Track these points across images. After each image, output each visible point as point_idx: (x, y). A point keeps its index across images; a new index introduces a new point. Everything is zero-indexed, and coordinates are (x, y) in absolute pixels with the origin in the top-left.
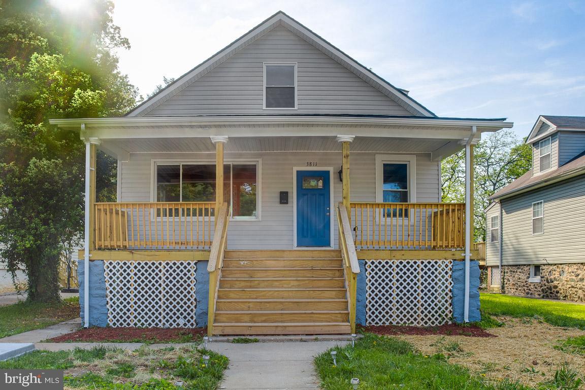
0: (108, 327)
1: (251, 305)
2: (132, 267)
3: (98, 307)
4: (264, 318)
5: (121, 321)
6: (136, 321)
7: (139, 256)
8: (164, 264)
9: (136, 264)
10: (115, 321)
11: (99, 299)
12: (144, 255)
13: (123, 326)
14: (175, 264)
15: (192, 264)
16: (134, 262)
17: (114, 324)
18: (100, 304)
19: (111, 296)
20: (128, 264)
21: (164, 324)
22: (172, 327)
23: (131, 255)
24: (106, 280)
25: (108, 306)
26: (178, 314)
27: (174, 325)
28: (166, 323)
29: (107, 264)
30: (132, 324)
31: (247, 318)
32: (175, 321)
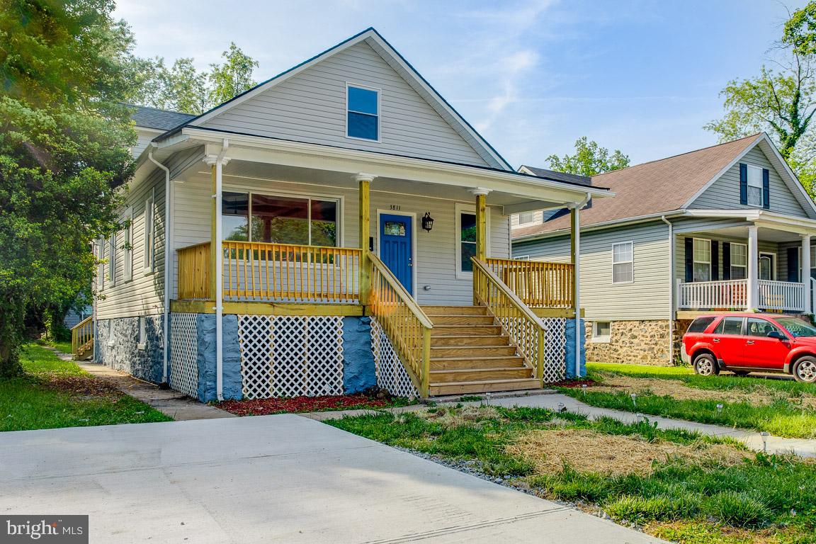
0: (243, 399)
1: (446, 364)
2: (272, 324)
3: (231, 374)
4: (465, 377)
5: (259, 390)
6: (276, 390)
7: (281, 310)
8: (308, 320)
9: (276, 320)
10: (251, 391)
11: (232, 364)
12: (287, 309)
13: (261, 397)
14: (321, 320)
15: (340, 320)
16: (274, 317)
17: (250, 395)
18: (233, 370)
19: (246, 359)
20: (268, 319)
21: (308, 392)
22: (318, 395)
23: (272, 308)
24: (240, 339)
25: (243, 373)
26: (324, 379)
27: (320, 392)
28: (310, 390)
29: (242, 319)
30: (272, 395)
31: (450, 377)
32: (320, 388)
